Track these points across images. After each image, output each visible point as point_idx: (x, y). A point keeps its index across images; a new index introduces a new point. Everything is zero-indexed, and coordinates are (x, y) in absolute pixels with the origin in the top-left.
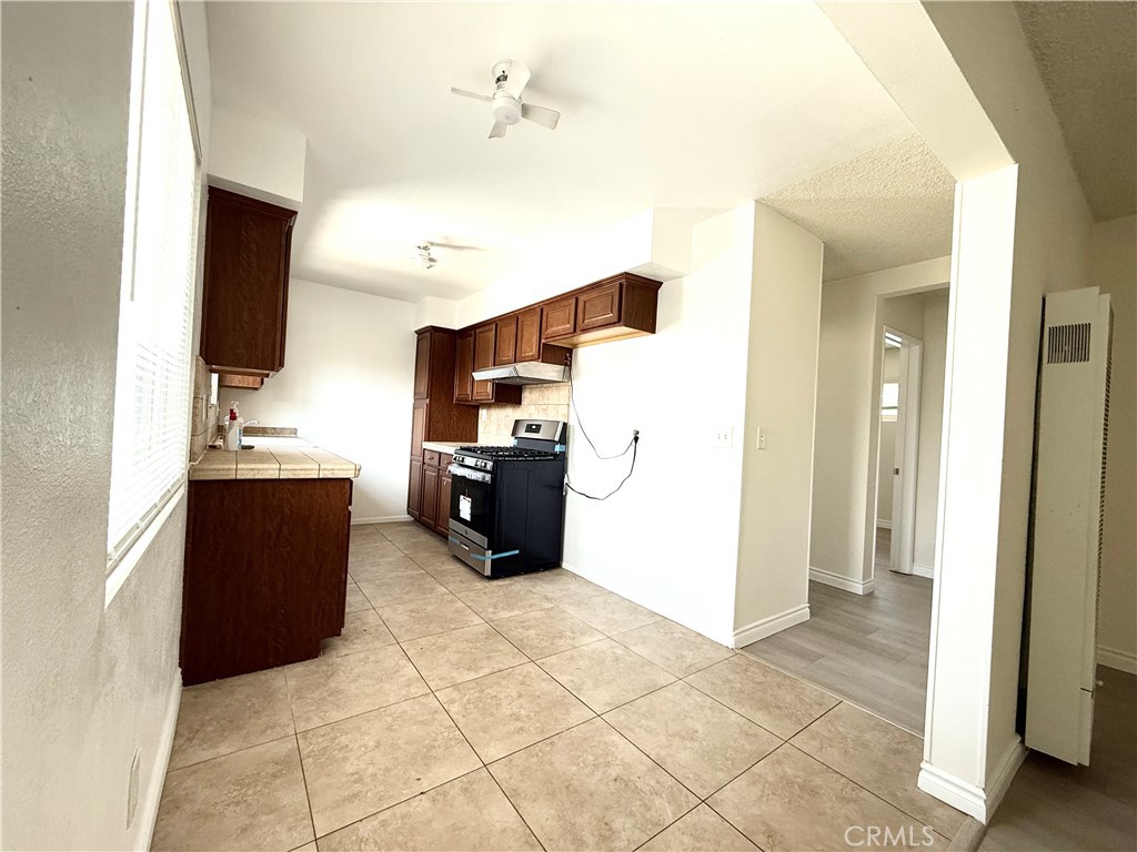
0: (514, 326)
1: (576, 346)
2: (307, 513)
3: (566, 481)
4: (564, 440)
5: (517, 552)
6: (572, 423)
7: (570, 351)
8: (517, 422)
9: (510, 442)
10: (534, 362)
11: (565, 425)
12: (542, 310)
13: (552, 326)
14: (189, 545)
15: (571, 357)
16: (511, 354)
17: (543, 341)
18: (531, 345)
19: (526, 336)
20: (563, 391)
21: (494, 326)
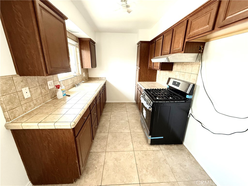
0: (171, 35)
1: (208, 40)
2: (57, 140)
3: (190, 112)
4: (192, 93)
5: (163, 137)
6: (199, 84)
7: (203, 44)
8: (169, 79)
9: (166, 87)
10: (179, 54)
11: (194, 85)
12: (188, 21)
13: (194, 30)
14: (19, 149)
15: (203, 47)
16: (169, 49)
17: (186, 40)
18: (179, 43)
19: (177, 38)
20: (196, 67)
21: (162, 37)
